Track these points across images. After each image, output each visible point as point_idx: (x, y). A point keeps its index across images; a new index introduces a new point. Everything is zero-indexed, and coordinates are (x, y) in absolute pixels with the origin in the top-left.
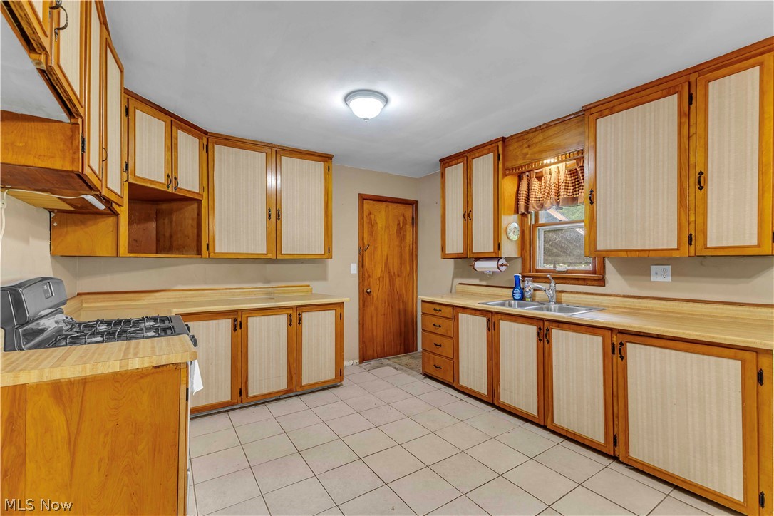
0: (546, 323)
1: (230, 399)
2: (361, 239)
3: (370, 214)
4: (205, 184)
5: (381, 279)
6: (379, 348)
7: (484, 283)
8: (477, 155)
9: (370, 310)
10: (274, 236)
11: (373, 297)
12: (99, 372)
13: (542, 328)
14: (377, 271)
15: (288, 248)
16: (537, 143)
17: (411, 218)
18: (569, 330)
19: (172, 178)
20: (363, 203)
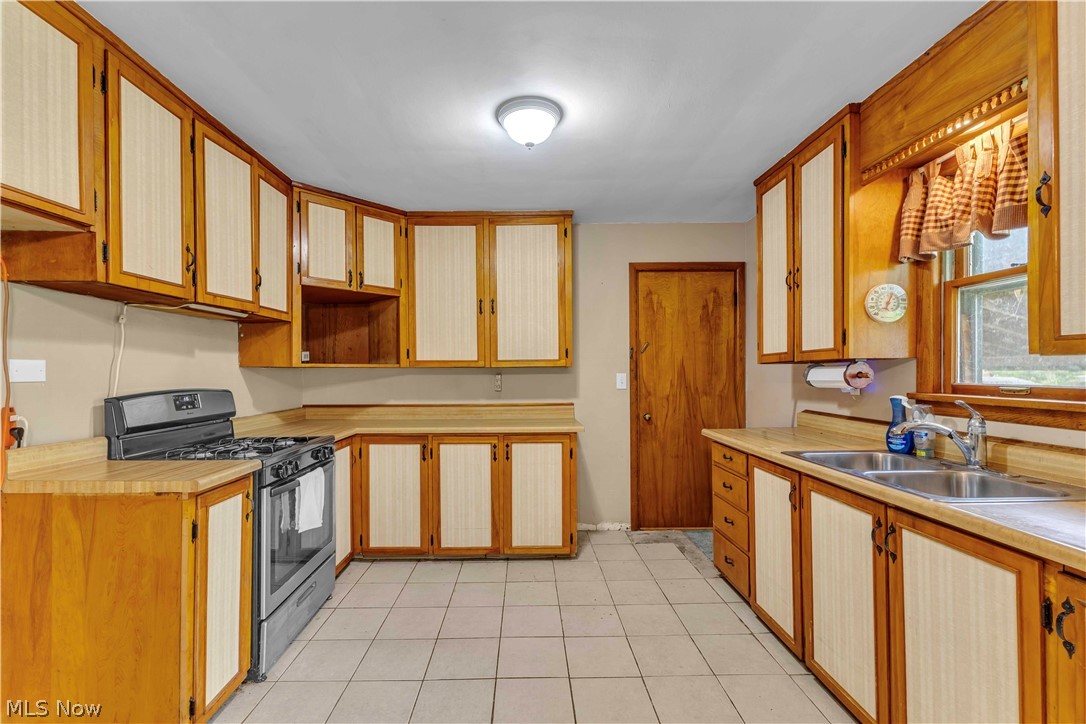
0: (890, 512)
1: (419, 546)
2: (635, 334)
3: (650, 293)
4: (403, 276)
5: (671, 398)
6: (667, 511)
7: (846, 412)
8: (808, 156)
9: (651, 448)
10: (487, 337)
11: (656, 427)
12: (107, 492)
13: (883, 521)
14: (664, 384)
15: (506, 352)
16: (924, 92)
17: (731, 294)
18: (937, 538)
19: (356, 272)
20: (637, 278)
